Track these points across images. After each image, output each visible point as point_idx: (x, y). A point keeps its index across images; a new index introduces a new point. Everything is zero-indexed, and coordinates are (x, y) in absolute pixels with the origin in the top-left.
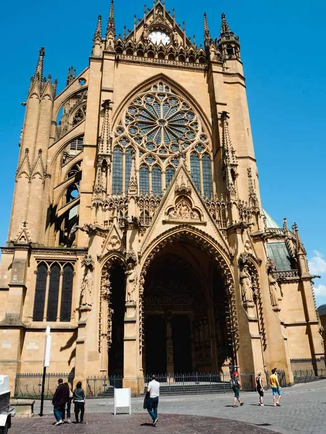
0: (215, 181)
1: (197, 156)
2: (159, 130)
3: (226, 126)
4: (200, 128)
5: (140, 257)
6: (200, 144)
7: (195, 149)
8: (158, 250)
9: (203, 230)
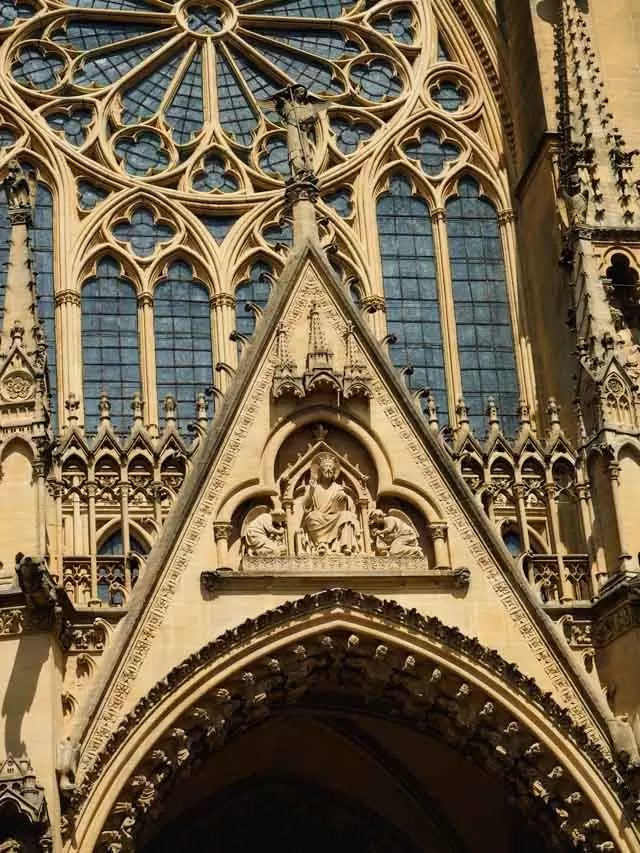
0: (530, 331)
1: (418, 198)
2: (188, 55)
3: (575, 15)
4: (425, 38)
5: (70, 803)
6: (430, 127)
7: (405, 159)
8: (185, 754)
9: (448, 622)
